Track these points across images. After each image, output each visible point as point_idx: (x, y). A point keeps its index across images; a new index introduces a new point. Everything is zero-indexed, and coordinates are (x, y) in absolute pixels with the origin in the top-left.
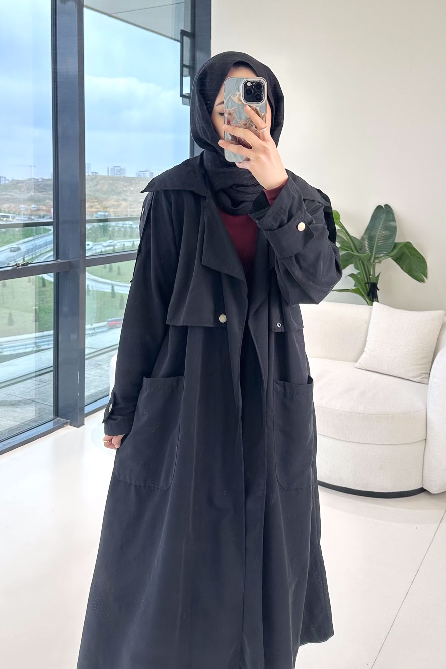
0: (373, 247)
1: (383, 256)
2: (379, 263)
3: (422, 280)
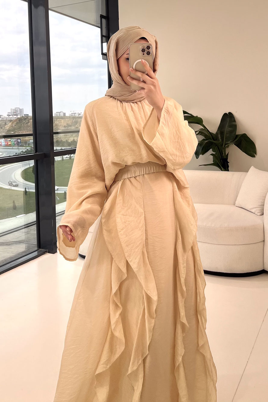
0: (224, 138)
1: (230, 143)
2: (228, 147)
3: (253, 156)
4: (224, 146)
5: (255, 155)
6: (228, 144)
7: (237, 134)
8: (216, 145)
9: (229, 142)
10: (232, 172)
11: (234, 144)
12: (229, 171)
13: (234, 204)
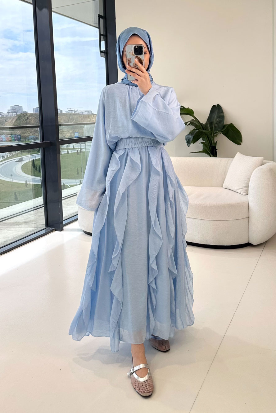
0: (213, 128)
2: (216, 136)
3: (239, 144)
4: (213, 135)
5: (241, 143)
6: (217, 133)
7: (225, 124)
8: (206, 134)
9: (218, 131)
10: (220, 158)
11: (222, 133)
12: (217, 157)
13: (222, 187)
